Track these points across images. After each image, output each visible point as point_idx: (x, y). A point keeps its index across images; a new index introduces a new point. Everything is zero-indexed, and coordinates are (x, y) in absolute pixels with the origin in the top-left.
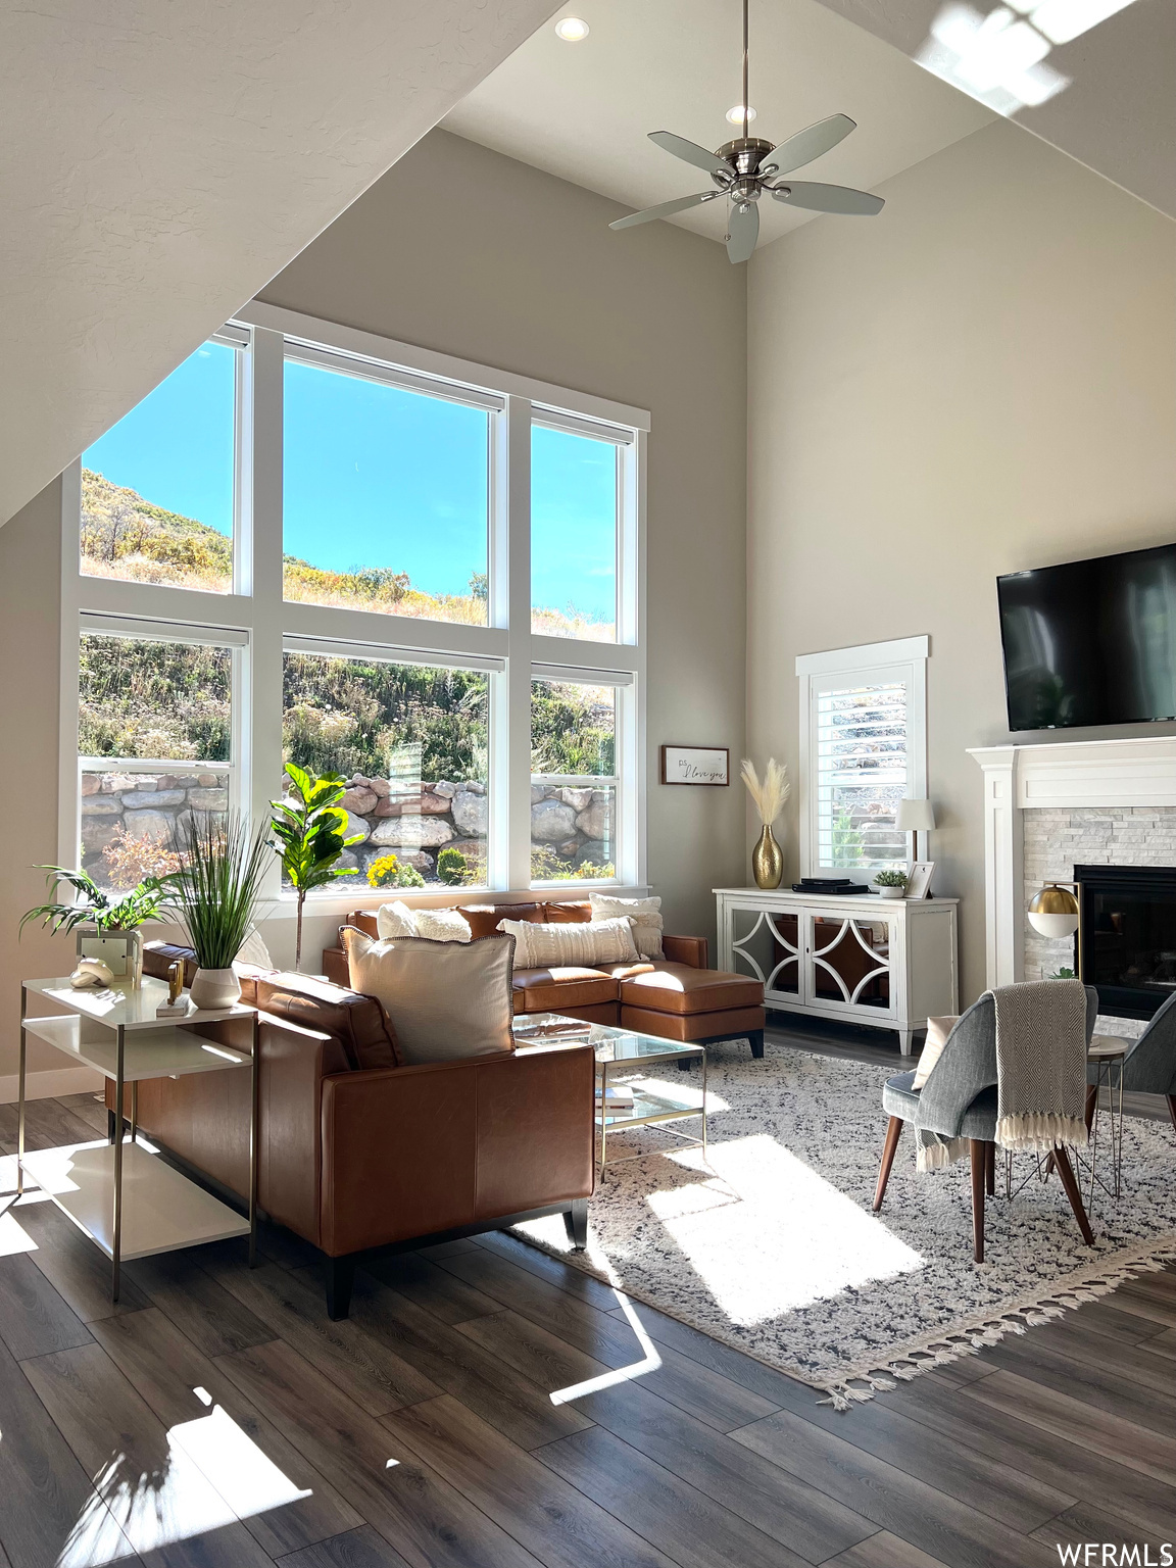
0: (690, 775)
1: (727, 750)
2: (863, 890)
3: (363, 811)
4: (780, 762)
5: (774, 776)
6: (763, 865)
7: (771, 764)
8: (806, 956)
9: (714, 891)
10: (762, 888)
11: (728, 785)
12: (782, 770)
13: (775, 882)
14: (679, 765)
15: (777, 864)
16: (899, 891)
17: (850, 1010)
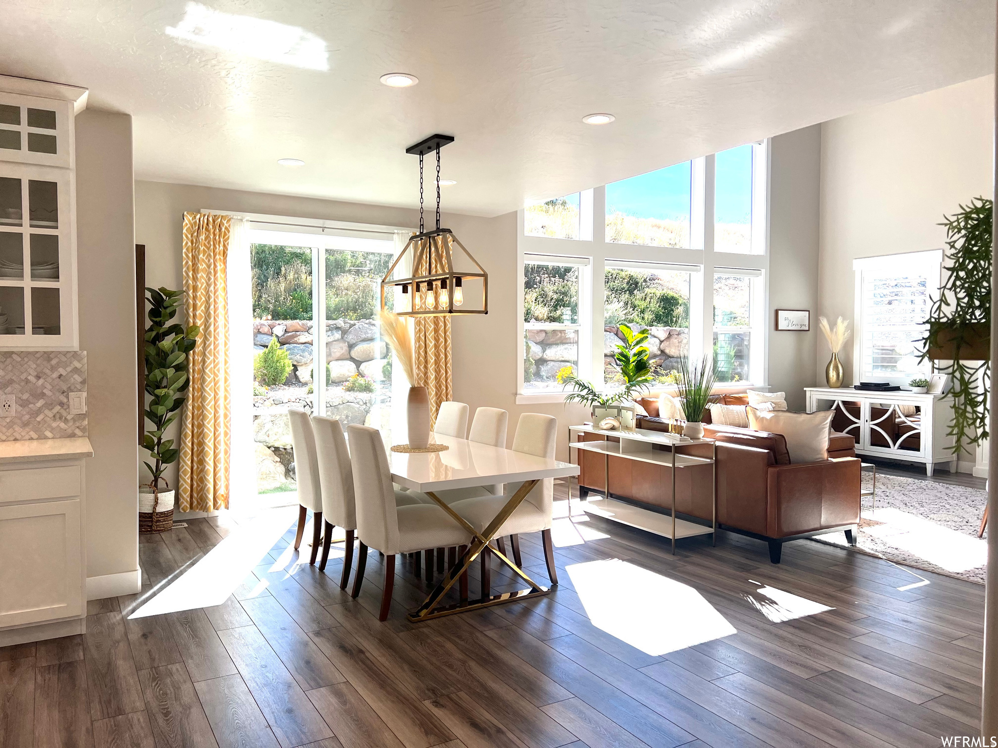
0: (790, 326)
1: (809, 311)
2: (897, 389)
3: (538, 341)
4: (844, 319)
5: (841, 326)
6: (833, 374)
7: (840, 320)
8: (865, 424)
9: (805, 389)
10: (831, 387)
11: (809, 330)
12: (846, 323)
13: (839, 384)
14: (787, 320)
15: (841, 374)
16: (924, 390)
17: (894, 452)
